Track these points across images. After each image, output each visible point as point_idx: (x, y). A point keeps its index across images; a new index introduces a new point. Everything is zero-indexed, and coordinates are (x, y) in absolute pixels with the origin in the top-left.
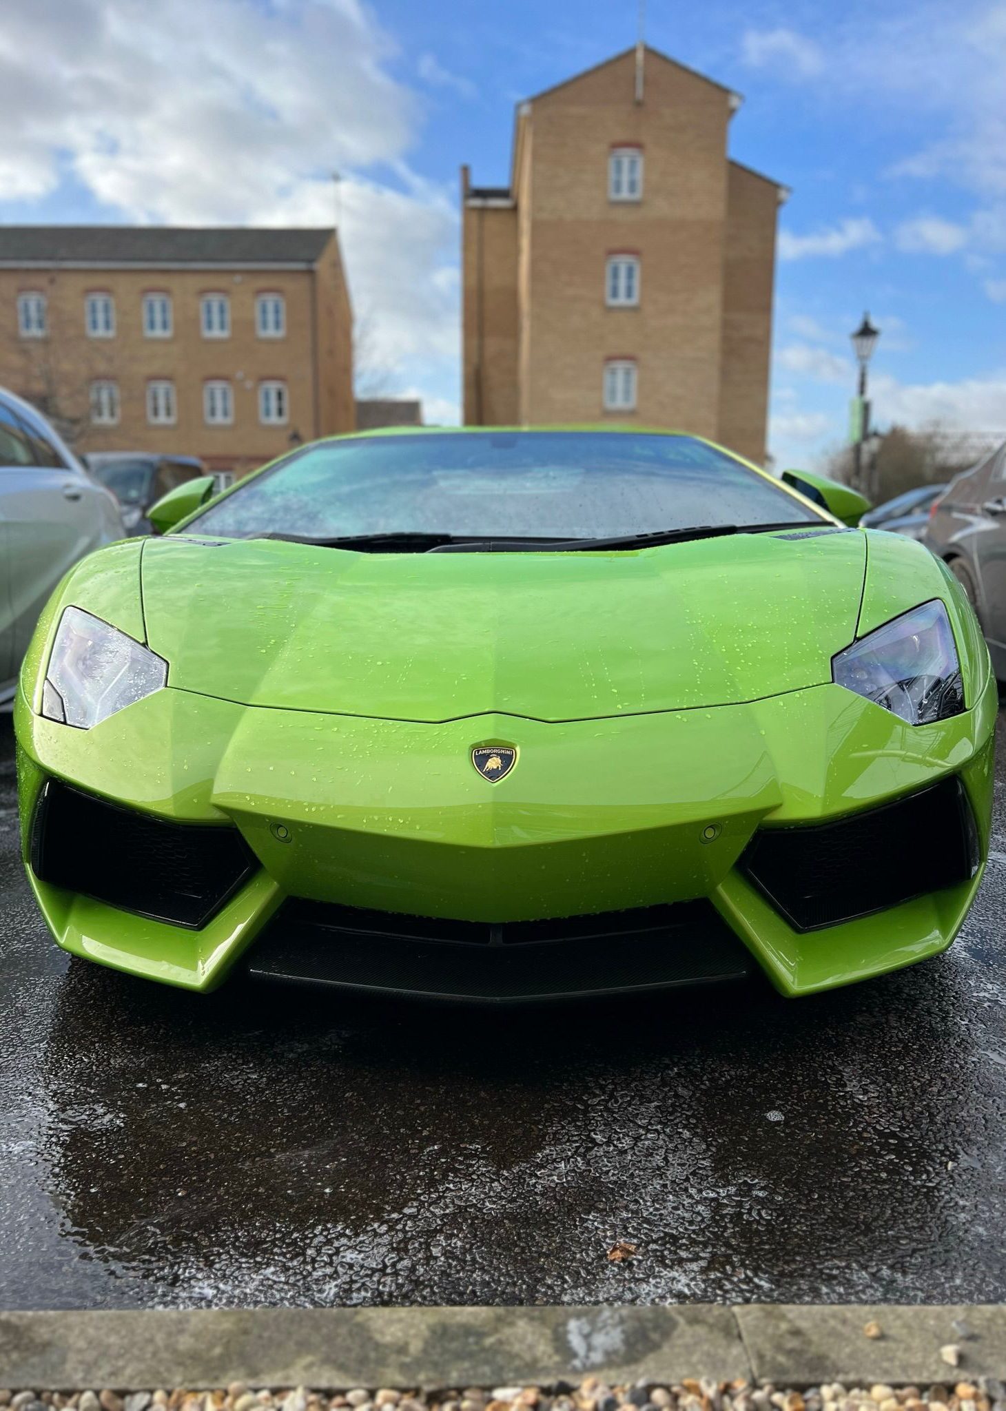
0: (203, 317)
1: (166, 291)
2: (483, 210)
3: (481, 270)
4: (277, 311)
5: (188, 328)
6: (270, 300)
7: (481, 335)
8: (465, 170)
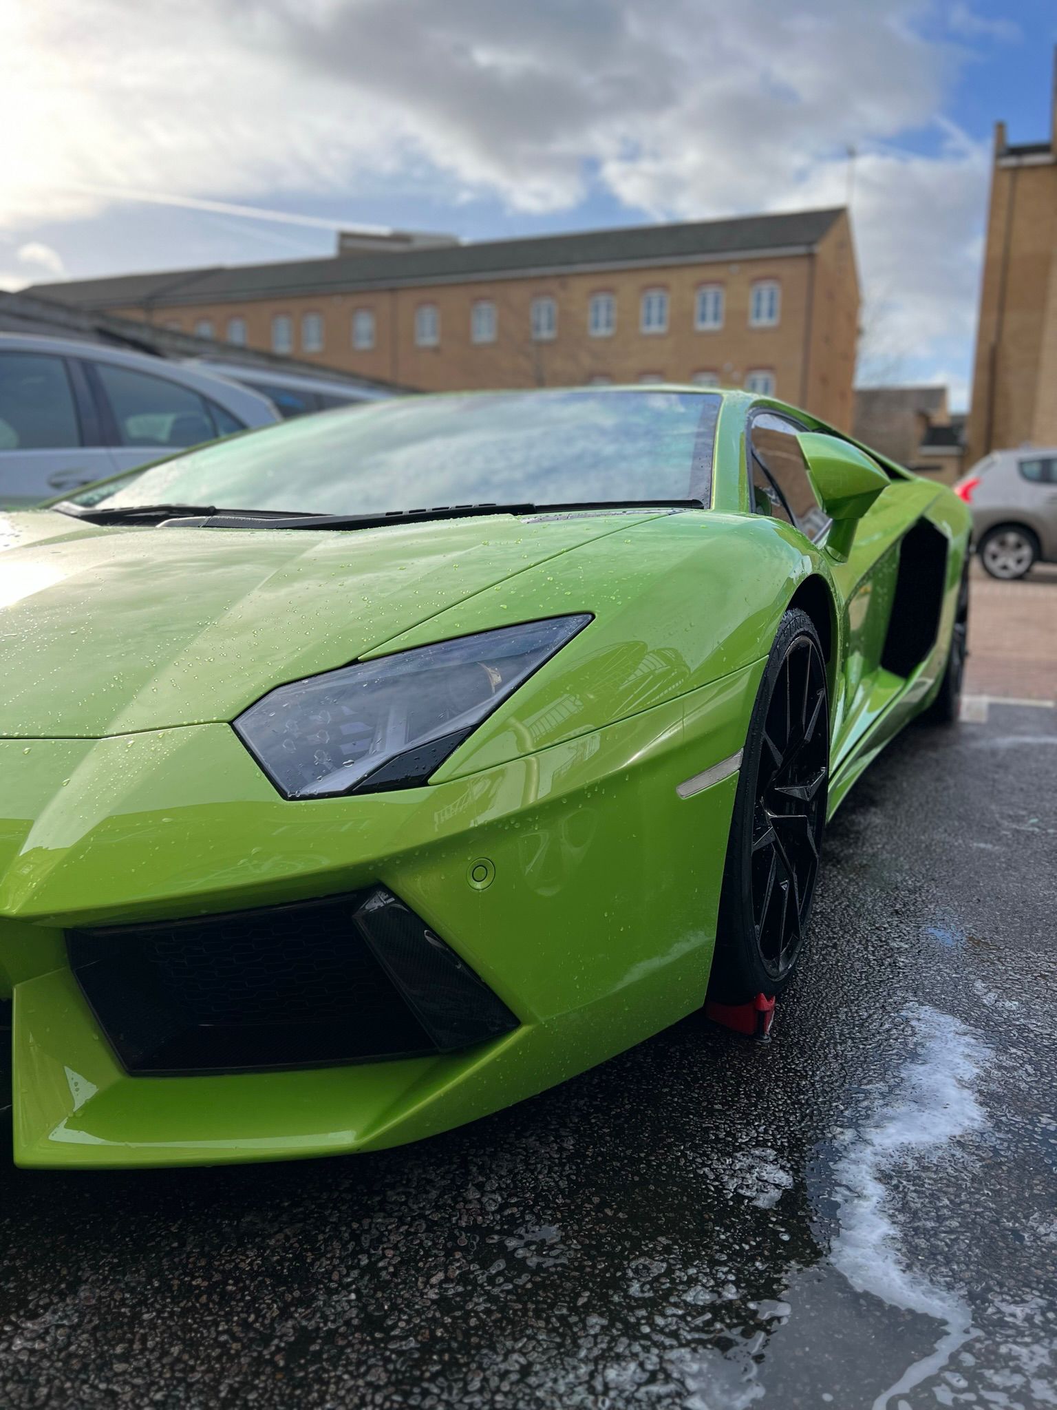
0: (698, 310)
1: (665, 287)
2: (1016, 170)
3: (1008, 236)
4: (772, 298)
5: (682, 321)
6: (766, 288)
7: (1002, 309)
8: (1000, 128)
